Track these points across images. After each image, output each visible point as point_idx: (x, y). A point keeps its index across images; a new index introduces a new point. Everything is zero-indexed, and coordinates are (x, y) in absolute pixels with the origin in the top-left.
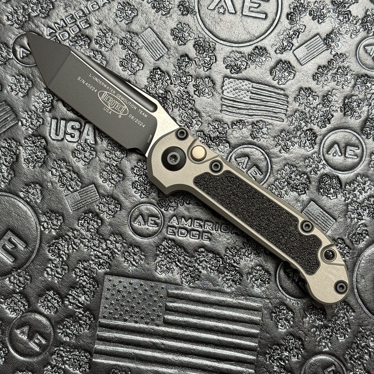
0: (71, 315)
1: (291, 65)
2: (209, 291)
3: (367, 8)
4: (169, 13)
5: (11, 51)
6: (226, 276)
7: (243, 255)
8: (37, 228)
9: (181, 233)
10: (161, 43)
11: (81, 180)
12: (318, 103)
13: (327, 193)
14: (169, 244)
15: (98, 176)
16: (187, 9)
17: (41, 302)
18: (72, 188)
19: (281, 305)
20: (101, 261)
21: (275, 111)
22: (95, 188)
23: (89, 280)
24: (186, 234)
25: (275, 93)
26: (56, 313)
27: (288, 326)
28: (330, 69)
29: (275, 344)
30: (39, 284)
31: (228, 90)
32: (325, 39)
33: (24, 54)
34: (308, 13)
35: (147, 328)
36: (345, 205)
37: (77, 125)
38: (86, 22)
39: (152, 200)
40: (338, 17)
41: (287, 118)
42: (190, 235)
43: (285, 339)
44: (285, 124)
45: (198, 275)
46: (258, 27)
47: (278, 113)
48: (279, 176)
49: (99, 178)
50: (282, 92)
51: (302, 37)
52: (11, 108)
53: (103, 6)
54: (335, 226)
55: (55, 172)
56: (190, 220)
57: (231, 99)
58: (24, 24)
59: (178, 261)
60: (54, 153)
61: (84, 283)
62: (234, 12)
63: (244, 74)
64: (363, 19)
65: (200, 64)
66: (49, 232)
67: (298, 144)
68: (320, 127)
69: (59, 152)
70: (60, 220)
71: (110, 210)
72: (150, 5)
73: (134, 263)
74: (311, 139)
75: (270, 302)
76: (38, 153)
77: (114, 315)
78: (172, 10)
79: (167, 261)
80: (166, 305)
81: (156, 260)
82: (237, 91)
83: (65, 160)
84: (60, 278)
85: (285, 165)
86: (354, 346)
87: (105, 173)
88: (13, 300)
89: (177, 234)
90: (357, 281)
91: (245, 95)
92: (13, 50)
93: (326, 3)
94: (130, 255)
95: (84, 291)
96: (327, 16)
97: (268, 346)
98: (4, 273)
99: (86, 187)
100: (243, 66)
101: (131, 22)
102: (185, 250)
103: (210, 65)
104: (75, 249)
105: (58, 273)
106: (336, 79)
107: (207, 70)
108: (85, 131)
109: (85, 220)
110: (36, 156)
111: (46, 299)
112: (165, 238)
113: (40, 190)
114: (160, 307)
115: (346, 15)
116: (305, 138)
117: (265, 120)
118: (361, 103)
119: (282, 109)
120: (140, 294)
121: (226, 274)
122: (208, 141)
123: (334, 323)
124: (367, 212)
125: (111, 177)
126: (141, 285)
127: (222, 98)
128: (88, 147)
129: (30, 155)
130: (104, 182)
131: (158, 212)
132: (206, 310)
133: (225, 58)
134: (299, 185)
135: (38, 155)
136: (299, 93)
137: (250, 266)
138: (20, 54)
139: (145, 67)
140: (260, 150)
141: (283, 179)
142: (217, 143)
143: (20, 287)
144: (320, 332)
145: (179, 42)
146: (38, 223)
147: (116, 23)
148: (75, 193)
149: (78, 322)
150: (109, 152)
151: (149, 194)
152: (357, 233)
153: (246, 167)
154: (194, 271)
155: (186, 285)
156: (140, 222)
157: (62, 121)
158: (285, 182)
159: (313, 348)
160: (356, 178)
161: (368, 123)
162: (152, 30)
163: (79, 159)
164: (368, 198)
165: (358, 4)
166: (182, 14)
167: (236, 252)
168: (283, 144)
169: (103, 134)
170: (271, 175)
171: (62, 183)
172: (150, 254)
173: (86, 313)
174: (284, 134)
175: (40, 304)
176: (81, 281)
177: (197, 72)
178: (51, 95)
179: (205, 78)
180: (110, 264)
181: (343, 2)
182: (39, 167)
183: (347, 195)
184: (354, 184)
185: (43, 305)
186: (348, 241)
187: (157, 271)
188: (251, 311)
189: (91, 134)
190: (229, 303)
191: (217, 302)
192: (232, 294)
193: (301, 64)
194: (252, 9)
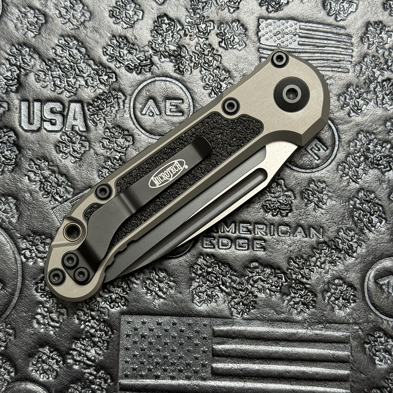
0: (78, 378)
2: (272, 321)
6: (293, 298)
7: (314, 266)
8: (16, 260)
9: (223, 245)
11: (72, 184)
14: (207, 262)
15: (96, 176)
17: (33, 364)
18: (61, 197)
19: (376, 331)
20: (113, 297)
21: (335, 59)
23: (98, 325)
24: (230, 244)
25: (333, 33)
26: (56, 377)
27: (389, 360)
29: (374, 388)
30: (27, 339)
31: (266, 36)
35: (189, 385)
37: (58, 107)
41: (354, 67)
42: (235, 245)
43: (388, 379)
44: (351, 76)
45: (253, 301)
47: (340, 61)
48: (352, 149)
49: (98, 179)
50: (342, 31)
55: (34, 177)
56: (233, 225)
57: (272, 48)
59: (223, 284)
60: (29, 150)
61: (92, 331)
65: (223, 3)
66: (34, 264)
67: (372, 101)
69: (36, 147)
73: (160, 293)
74: (390, 93)
75: (360, 328)
76: (6, 153)
77: (141, 371)
79: (208, 286)
80: (213, 348)
81: (191, 285)
82: (279, 36)
83: (46, 159)
84: (58, 327)
85: (358, 133)
87: (105, 170)
89: (216, 246)
91: (290, 41)
94: (154, 283)
95: (93, 342)
99: (80, 193)
100: (284, 0)
102: (231, 268)
103: (237, 4)
105: (53, 320)
107: (234, 11)
108: (71, 115)
110: (3, 156)
111: (40, 360)
112: (201, 254)
113: (15, 204)
114: (204, 352)
116: (382, 91)
119: (346, 55)
120: (174, 337)
121: (293, 295)
126: (174, 324)
127: (259, 48)
128: (78, 136)
132: (270, 349)
134: (381, 159)
135: (6, 155)
136: (367, 29)
137: (326, 280)
139: (145, 15)
141: (358, 152)
146: (16, 252)
148: (65, 203)
149: (89, 387)
150: (107, 141)
154: (248, 295)
155: (237, 317)
157: (36, 103)
158: (360, 156)
163: (66, 154)
167: (303, 263)
168: (351, 103)
169: (96, 116)
170: (341, 149)
171: (46, 191)
172: (182, 278)
173: (100, 374)
174: (352, 89)
175: (32, 368)
176: (88, 328)
177: (219, 15)
178: (15, 68)
179: (232, 23)
180: (126, 299)
182: (10, 172)
185: (37, 369)
187: (195, 301)
188: (334, 344)
189: (80, 117)
190: (302, 336)
191: (285, 336)
192: (305, 323)
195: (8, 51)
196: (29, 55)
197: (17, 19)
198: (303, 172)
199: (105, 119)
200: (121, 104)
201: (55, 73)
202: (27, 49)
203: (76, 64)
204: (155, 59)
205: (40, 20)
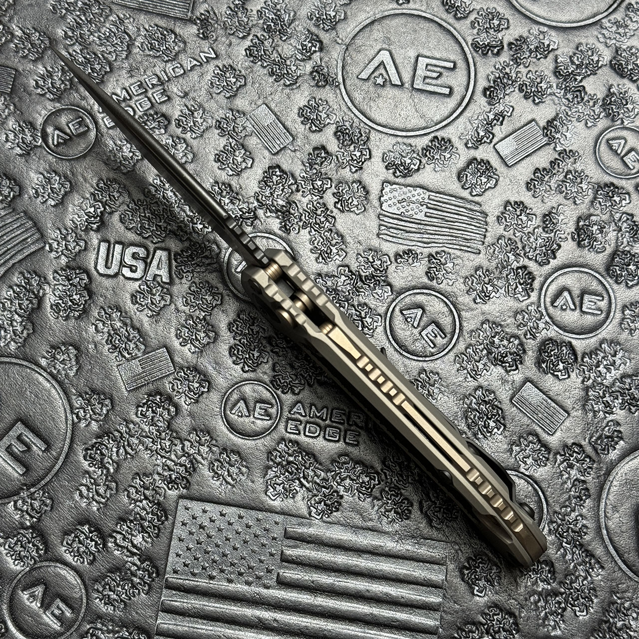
0: (117, 568)
1: (491, 167)
2: (356, 528)
3: (610, 83)
4: (296, 83)
5: (39, 134)
6: (385, 504)
8: (66, 419)
9: (310, 432)
10: (282, 127)
11: (144, 340)
12: (536, 225)
13: (552, 370)
15: (173, 335)
16: (324, 78)
17: (67, 544)
18: (129, 354)
19: (479, 554)
20: (173, 477)
21: (465, 236)
22: (167, 354)
23: (151, 507)
24: (318, 432)
25: (465, 208)
26: (91, 563)
27: (491, 591)
28: (554, 174)
29: (469, 623)
30: (65, 513)
31: (390, 202)
32: (544, 128)
33: (60, 140)
34: (517, 88)
35: (248, 592)
36: (583, 389)
37: (142, 252)
38: (162, 94)
39: (262, 375)
40: (565, 94)
41: (486, 248)
42: (325, 434)
43: (486, 614)
44: (481, 259)
45: (337, 502)
47: (471, 240)
48: (474, 340)
49: (175, 338)
50: (477, 208)
51: (508, 125)
52: (35, 223)
53: (191, 70)
54: (567, 423)
55: (102, 327)
56: (325, 410)
57: (395, 216)
58: (62, 94)
59: (304, 478)
60: (101, 296)
61: (143, 513)
62: (400, 84)
64: (604, 99)
65: (345, 161)
66: (87, 426)
67: (504, 289)
68: (540, 264)
69: (109, 294)
70: (107, 406)
71: (190, 390)
72: (265, 71)
73: (229, 479)
74: (524, 282)
75: (460, 549)
76: (75, 297)
77: (193, 568)
78: (301, 79)
79: (286, 477)
80: (282, 551)
81: (267, 475)
82: (405, 204)
84: (103, 503)
85: (483, 323)
86: (605, 626)
87: (184, 330)
88: (20, 541)
89: (302, 432)
90: (606, 516)
91: (416, 211)
92: (42, 133)
93: (546, 73)
94: (222, 466)
95: (142, 526)
96: (548, 93)
97: (457, 626)
98: (6, 494)
99: (152, 351)
100: (415, 165)
101: (235, 95)
102: (316, 460)
103: (361, 163)
105: (99, 494)
106: (564, 189)
107: (356, 170)
108: (155, 263)
109: (149, 407)
110: (71, 301)
111: (77, 539)
112: (283, 439)
113: (76, 356)
114: (272, 555)
115: (578, 93)
116: (515, 280)
117: (450, 250)
118: (605, 227)
119: (478, 234)
120: (238, 533)
121: (385, 500)
122: (357, 283)
123: (569, 587)
124: (620, 401)
125: (194, 337)
126: (240, 517)
127: (380, 214)
128: (159, 288)
129: (60, 299)
130: (183, 344)
131: (271, 397)
133: (384, 153)
134: (506, 356)
135: (74, 299)
136: (505, 208)
138: (53, 140)
139: (255, 164)
140: (442, 297)
141: (481, 344)
142: (372, 285)
143: (32, 517)
144: (546, 602)
145: (311, 127)
146: (68, 411)
147: (210, 97)
148: (133, 361)
149: (130, 579)
150: (192, 297)
151: (257, 366)
152: (603, 436)
153: (418, 325)
154: (331, 494)
155: (316, 518)
156: (240, 411)
157: (117, 246)
158: (483, 349)
159: (534, 630)
160: (601, 346)
161: (618, 259)
162: (268, 107)
163: (142, 306)
164: (621, 378)
165: (596, 76)
166: (317, 86)
168: (479, 287)
169: (183, 267)
170: (461, 339)
171: (113, 345)
172: (257, 464)
173: (145, 564)
174: (481, 273)
175: (65, 548)
176: (139, 509)
177: (339, 173)
178: (100, 204)
179: (352, 183)
180: (188, 481)
181: (572, 73)
182: (76, 319)
183: (586, 373)
184: (597, 355)
185: (71, 550)
186: (589, 449)
187: (269, 494)
188: (427, 565)
189: (164, 266)
190: (390, 550)
191: (370, 548)
192: (395, 535)
193: (507, 165)
194: (427, 81)
195: (95, 185)
196: (118, 192)
198: (414, 360)
199: (192, 273)
200: (214, 258)
201: (143, 215)
202: (117, 186)
203: (169, 208)
204: (260, 212)
205: (136, 155)
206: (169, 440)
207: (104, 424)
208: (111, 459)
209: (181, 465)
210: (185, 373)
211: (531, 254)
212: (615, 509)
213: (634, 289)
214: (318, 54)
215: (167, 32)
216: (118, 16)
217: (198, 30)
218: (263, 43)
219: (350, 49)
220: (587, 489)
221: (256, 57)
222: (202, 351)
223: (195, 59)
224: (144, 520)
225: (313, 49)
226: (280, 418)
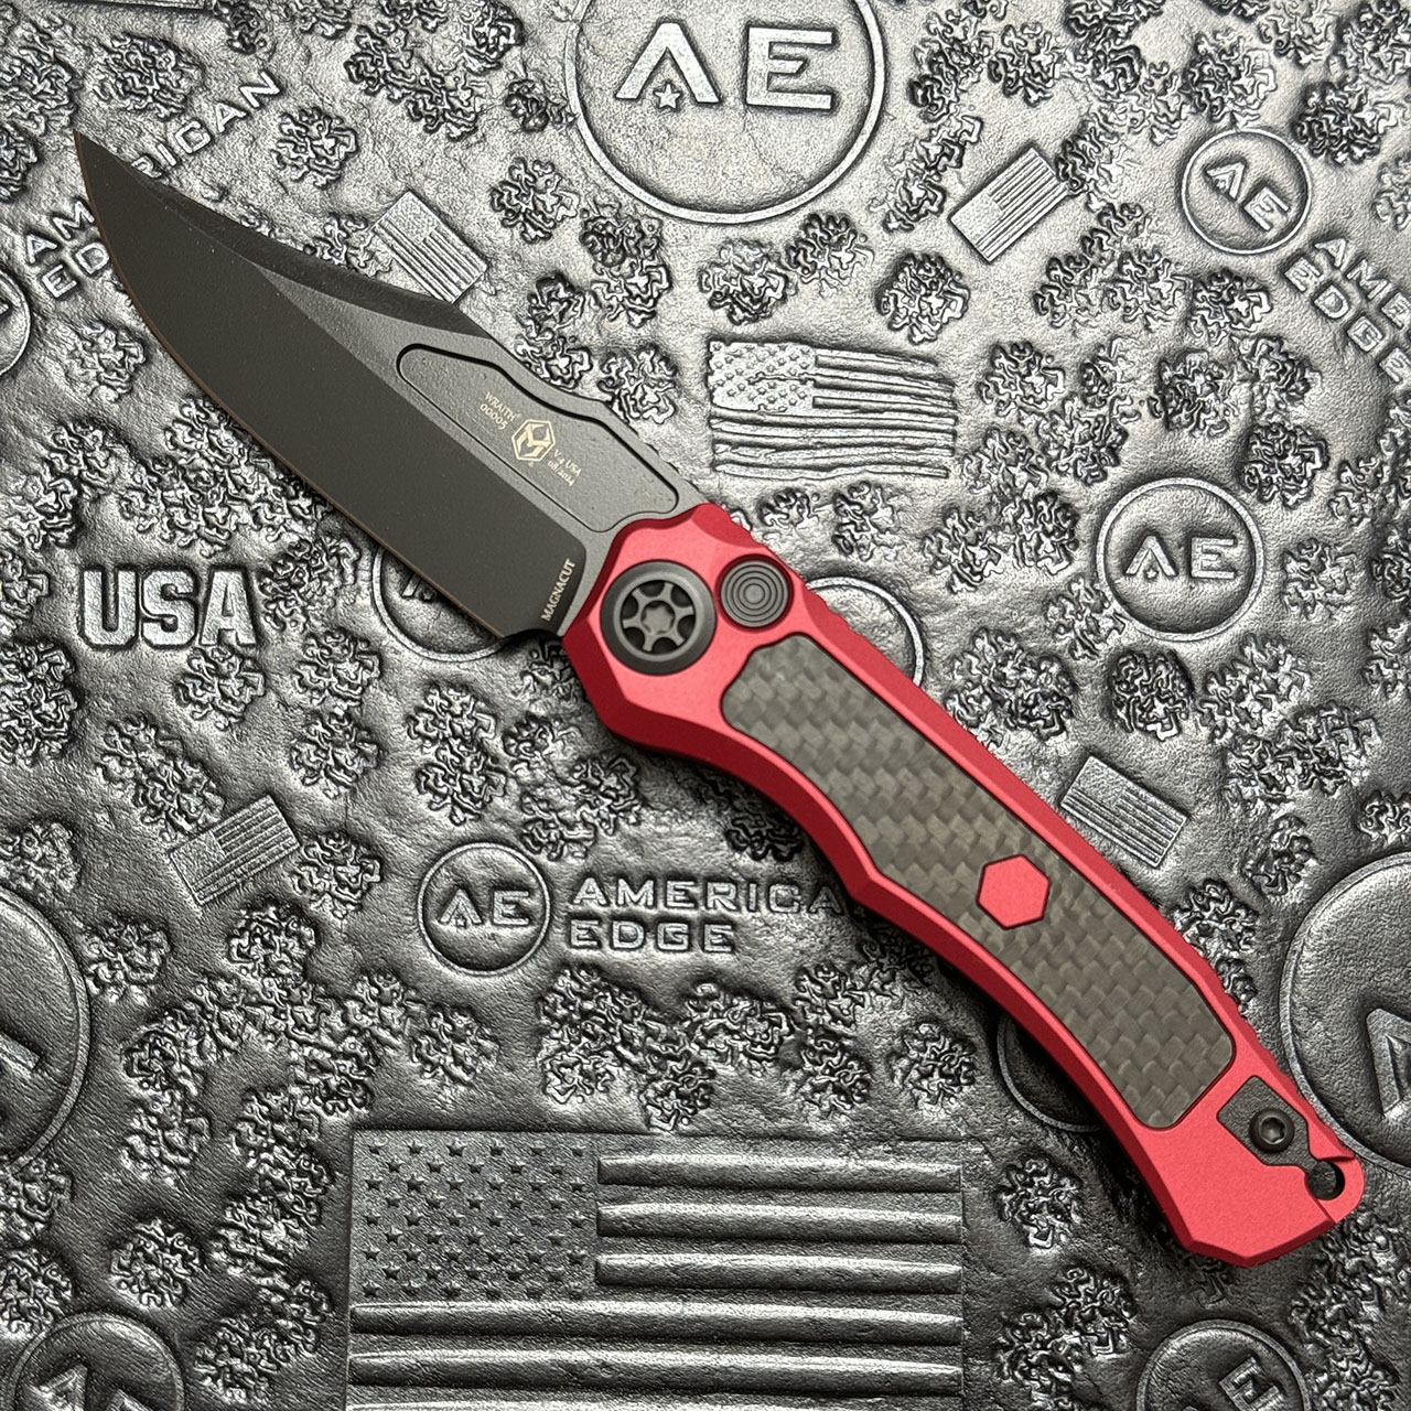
0: (242, 1303)
1: (949, 269)
2: (753, 1139)
3: (1195, 30)
4: (476, 129)
6: (810, 1074)
7: (863, 990)
8: (73, 990)
9: (624, 938)
10: (457, 240)
11: (219, 785)
12: (1066, 393)
13: (1141, 720)
14: (581, 984)
15: (283, 763)
16: (538, 108)
17: (121, 1267)
18: (189, 820)
19: (1029, 1157)
20: (333, 1083)
21: (911, 441)
22: (275, 809)
23: (293, 1160)
24: (641, 936)
25: (903, 375)
26: (181, 1301)
27: (1065, 1233)
28: (1094, 266)
29: (1025, 1309)
30: (104, 1200)
31: (730, 386)
32: (1058, 160)
34: (985, 71)
35: (535, 1314)
36: (1214, 756)
37: (180, 582)
39: (496, 826)
40: (1096, 73)
41: (961, 462)
42: (656, 938)
43: (1061, 1285)
44: (954, 486)
45: (704, 1086)
46: (808, 142)
47: (924, 447)
48: (959, 678)
49: (288, 770)
50: (928, 370)
51: (975, 163)
53: (226, 132)
54: (1187, 837)
55: (119, 769)
56: (649, 885)
57: (745, 416)
59: (625, 1043)
60: (106, 698)
61: (279, 1175)
62: (715, 100)
63: (781, 319)
64: (1185, 72)
65: (614, 302)
66: (121, 998)
67: (1011, 551)
68: (1085, 482)
69: (124, 691)
70: (159, 946)
71: (341, 884)
72: (400, 110)
73: (458, 1072)
74: (1057, 528)
75: (987, 1151)
76: (45, 707)
77: (407, 1279)
78: (483, 118)
79: (583, 1048)
80: (599, 1214)
81: (540, 1048)
82: (763, 385)
83: (149, 721)
84: (185, 1167)
85: (974, 636)
86: (1320, 1272)
87: (306, 748)
88: (14, 1276)
89: (606, 943)
90: (1295, 1032)
91: (792, 396)
93: (1046, 28)
94: (439, 1045)
95: (281, 1205)
96: (1057, 75)
97: (1001, 1319)
99: (240, 809)
100: (775, 290)
101: (339, 179)
102: (646, 999)
103: (651, 303)
104: (229, 1049)
105: (173, 1148)
106: (1119, 298)
107: (644, 320)
108: (216, 602)
109: (253, 935)
110: (38, 717)
111: (140, 1254)
112: (564, 964)
113: (69, 843)
114: (576, 1224)
115: (1124, 65)
116: (1035, 526)
117: (881, 479)
118: (1221, 377)
119: (938, 431)
120: (496, 1187)
121: (808, 1067)
124: (1299, 770)
125: (331, 762)
126: (496, 1151)
127: (712, 416)
128: (233, 659)
129: (13, 718)
130: (308, 781)
131: (525, 871)
132: (751, 1213)
133: (701, 272)
134: (1036, 703)
135: (45, 713)
136: (992, 364)
137: (896, 1026)
140: (877, 590)
141: (975, 686)
143: (32, 1220)
145: (526, 231)
146: (73, 970)
147: (281, 190)
148: (203, 836)
149: (271, 1325)
150: (312, 670)
151: (484, 806)
152: (1271, 854)
154: (690, 1072)
155: (663, 1129)
156: (461, 916)
157: (122, 575)
158: (982, 696)
159: (1168, 1304)
160: (1242, 653)
161: (1258, 445)
162: (420, 198)
163: (203, 706)
164: (1296, 718)
165: (1160, 19)
166: (526, 129)
167: (834, 983)
168: (957, 558)
169: (281, 604)
170: (930, 679)
171: (150, 807)
172: (516, 1029)
173: (300, 1287)
174: (956, 522)
175: (118, 1278)
176: (267, 1167)
177: (604, 334)
178: (68, 482)
179: (638, 352)
180: (367, 1089)
181: (1105, 19)
182: (56, 758)
183: (1217, 717)
184: (1235, 673)
185: (131, 1279)
186: (1242, 888)
187: (550, 1090)
188: (920, 1196)
189: (238, 607)
190: (834, 1176)
191: (789, 1178)
192: (842, 1140)
193: (985, 261)
194: (777, 82)
195: (49, 439)
196: (103, 447)
197: (71, 354)
199: (305, 612)
200: (349, 570)
201: (171, 493)
202: (99, 433)
203: (229, 468)
205: (131, 355)
206: (312, 1003)
207: (159, 990)
208: (189, 1065)
209: (347, 1056)
210: (323, 848)
211: (1063, 461)
212: (1314, 1012)
213: (1301, 508)
214: (516, 51)
215: (157, 46)
216: (35, 24)
217: (229, 31)
218: (384, 43)
219: (588, 29)
220: (1247, 978)
221: (371, 78)
222: (353, 791)
223: (231, 104)
224: (284, 1189)
225: (503, 40)
226: (551, 918)
